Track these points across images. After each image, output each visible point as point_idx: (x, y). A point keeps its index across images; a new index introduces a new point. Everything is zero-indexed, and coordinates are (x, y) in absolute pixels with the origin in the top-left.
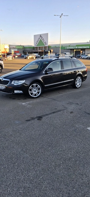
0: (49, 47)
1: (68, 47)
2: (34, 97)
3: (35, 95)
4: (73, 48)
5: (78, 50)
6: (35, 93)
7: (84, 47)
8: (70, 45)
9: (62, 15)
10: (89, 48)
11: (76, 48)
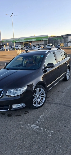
0: (2, 41)
1: (18, 41)
2: (39, 106)
3: (39, 103)
4: (22, 41)
5: (26, 43)
6: (39, 100)
7: (31, 40)
8: (19, 39)
9: (13, 14)
10: (34, 40)
11: (25, 41)
